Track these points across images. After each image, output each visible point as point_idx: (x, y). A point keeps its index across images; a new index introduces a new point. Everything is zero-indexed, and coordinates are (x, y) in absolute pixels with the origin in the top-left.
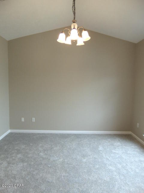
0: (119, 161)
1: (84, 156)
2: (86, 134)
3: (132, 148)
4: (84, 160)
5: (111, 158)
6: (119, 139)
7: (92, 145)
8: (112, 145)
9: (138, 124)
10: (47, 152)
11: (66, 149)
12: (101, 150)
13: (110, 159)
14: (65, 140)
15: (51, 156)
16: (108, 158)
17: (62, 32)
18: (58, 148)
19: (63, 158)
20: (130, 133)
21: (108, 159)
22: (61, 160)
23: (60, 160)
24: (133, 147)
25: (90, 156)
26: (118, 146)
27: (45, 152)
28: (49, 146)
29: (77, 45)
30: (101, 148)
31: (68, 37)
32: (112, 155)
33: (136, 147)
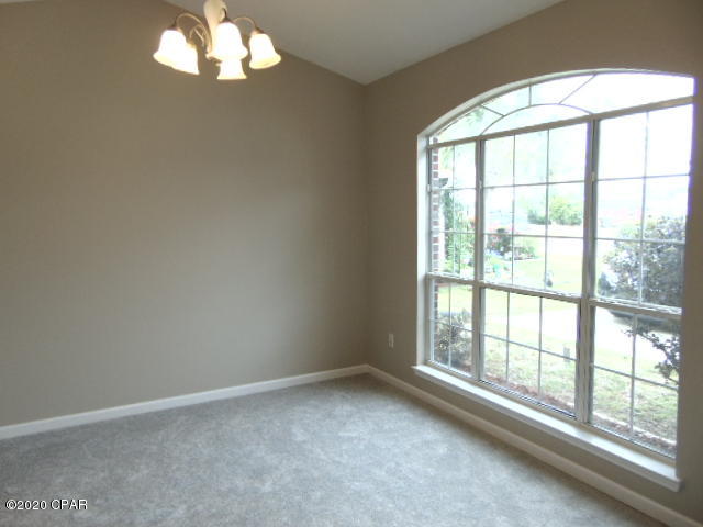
0: (371, 458)
1: (259, 474)
2: (227, 400)
3: (391, 412)
4: (267, 487)
5: (346, 456)
6: (342, 393)
7: (265, 431)
8: (330, 415)
9: (391, 337)
10: (107, 500)
11: (178, 469)
12: (304, 442)
13: (344, 461)
14: (160, 438)
15: (130, 510)
16: (337, 459)
17: (173, 27)
18: (146, 472)
19: (185, 502)
20: (365, 368)
21: (339, 463)
22: (181, 511)
23: (176, 515)
24: (391, 407)
25: (276, 468)
26: (349, 416)
27: (98, 501)
28: (102, 475)
29: (219, 78)
30: (299, 435)
32: (344, 448)
33: (399, 406)
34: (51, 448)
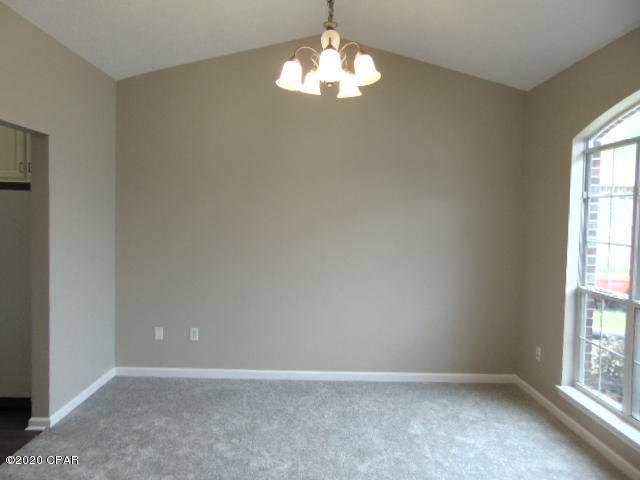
0: (477, 469)
1: (361, 454)
2: (367, 383)
3: (521, 428)
4: (363, 468)
5: (451, 460)
6: (478, 399)
7: (386, 417)
8: (455, 417)
9: (539, 350)
10: (240, 440)
11: (300, 431)
12: (417, 436)
13: (447, 464)
14: (299, 403)
15: (252, 454)
16: (441, 460)
17: (292, 59)
18: (276, 427)
19: (293, 460)
20: (513, 378)
21: (441, 464)
22: (285, 467)
23: (281, 468)
24: (523, 424)
25: (380, 453)
26: (473, 422)
27: (234, 440)
28: (245, 421)
29: (340, 96)
30: (416, 428)
31: (312, 72)
32: (453, 451)
33: (534, 425)
34: (225, 392)
